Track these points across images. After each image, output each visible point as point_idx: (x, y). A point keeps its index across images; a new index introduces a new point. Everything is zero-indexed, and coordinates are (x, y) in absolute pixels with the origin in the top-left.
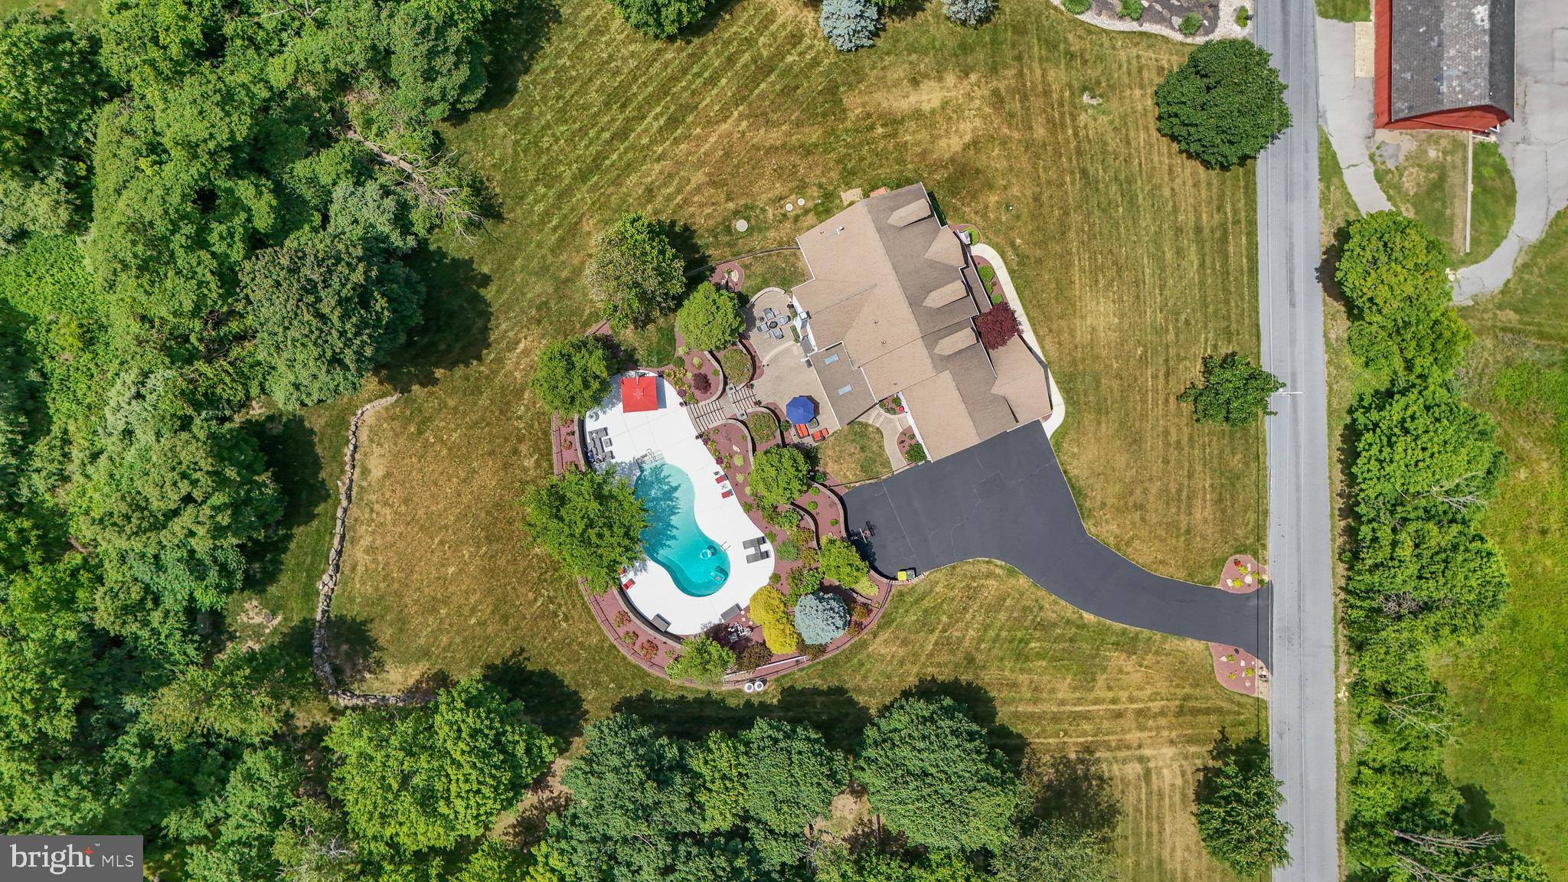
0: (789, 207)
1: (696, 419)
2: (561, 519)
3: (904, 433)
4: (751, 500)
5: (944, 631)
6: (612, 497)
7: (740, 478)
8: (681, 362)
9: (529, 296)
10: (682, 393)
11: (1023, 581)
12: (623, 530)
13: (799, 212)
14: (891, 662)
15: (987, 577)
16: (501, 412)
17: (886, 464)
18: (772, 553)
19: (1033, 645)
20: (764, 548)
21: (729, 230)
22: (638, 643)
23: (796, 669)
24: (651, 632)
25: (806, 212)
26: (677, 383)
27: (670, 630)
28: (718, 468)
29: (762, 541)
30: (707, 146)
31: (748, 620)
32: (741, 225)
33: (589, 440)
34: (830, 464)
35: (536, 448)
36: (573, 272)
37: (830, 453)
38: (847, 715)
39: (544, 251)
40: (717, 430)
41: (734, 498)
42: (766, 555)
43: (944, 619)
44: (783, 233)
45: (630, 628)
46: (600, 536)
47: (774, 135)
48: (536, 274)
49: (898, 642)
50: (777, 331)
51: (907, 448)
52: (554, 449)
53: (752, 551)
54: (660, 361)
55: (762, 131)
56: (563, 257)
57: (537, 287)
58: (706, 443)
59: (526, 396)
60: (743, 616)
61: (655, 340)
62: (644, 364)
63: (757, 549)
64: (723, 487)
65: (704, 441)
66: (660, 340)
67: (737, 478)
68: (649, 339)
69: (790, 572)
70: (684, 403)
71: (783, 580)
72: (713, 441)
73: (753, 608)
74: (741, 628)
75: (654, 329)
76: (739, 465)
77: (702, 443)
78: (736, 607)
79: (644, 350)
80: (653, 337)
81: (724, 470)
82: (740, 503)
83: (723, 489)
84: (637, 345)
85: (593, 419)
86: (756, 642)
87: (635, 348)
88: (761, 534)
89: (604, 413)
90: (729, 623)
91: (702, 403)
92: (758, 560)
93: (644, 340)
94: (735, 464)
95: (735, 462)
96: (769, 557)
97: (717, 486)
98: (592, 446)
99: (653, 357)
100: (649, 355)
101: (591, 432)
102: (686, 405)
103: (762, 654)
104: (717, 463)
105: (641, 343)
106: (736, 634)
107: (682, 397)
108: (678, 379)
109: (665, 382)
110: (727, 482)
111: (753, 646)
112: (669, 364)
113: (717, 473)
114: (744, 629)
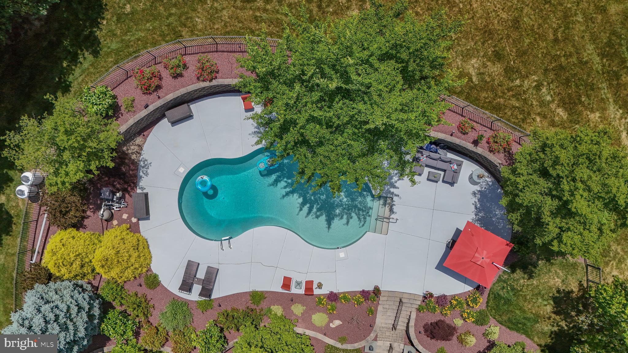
2: (384, 57)
4: (264, 305)
6: (372, 150)
7: (298, 309)
8: (481, 320)
10: (442, 300)
12: (313, 140)
16: (561, 68)
18: (184, 295)
20: (197, 288)
22: (166, 74)
23: (28, 245)
24: (170, 97)
26: (458, 302)
27: (165, 122)
28: (325, 291)
29: (206, 292)
31: (121, 222)
33: (450, 156)
35: (485, 85)
40: (373, 313)
41: (277, 288)
42: (186, 286)
45: (191, 72)
52: (471, 108)
53: (201, 274)
54: (497, 297)
58: (365, 294)
59: (561, 112)
60: (129, 218)
61: (527, 306)
62: (505, 276)
63: (199, 281)
64: (299, 284)
65: (368, 292)
66: (524, 312)
67: (300, 306)
68: (534, 300)
69: (151, 304)
70: (431, 295)
71: (144, 290)
72: (362, 302)
73: (132, 234)
74: (115, 208)
75: (542, 312)
76: (314, 317)
77: (366, 289)
78: (146, 215)
79: (523, 286)
80: (533, 306)
81: (319, 296)
82: (267, 292)
83: (297, 282)
84: (535, 282)
85: (475, 178)
86: (88, 217)
87: (531, 277)
88: (215, 295)
89: (474, 194)
90: (131, 196)
91: (414, 316)
92: (186, 272)
93: (536, 294)
94: (319, 312)
95: (321, 314)
96: (182, 288)
97: (304, 279)
98: (443, 157)
99: (508, 292)
100: (513, 289)
101: (460, 165)
102: (425, 297)
103: (64, 215)
104: (332, 293)
105: (534, 288)
106: (110, 198)
107: (438, 298)
108: (462, 306)
109: (468, 288)
110: (302, 291)
111: (84, 211)
112: (487, 306)
113: (320, 286)
114: (113, 211)
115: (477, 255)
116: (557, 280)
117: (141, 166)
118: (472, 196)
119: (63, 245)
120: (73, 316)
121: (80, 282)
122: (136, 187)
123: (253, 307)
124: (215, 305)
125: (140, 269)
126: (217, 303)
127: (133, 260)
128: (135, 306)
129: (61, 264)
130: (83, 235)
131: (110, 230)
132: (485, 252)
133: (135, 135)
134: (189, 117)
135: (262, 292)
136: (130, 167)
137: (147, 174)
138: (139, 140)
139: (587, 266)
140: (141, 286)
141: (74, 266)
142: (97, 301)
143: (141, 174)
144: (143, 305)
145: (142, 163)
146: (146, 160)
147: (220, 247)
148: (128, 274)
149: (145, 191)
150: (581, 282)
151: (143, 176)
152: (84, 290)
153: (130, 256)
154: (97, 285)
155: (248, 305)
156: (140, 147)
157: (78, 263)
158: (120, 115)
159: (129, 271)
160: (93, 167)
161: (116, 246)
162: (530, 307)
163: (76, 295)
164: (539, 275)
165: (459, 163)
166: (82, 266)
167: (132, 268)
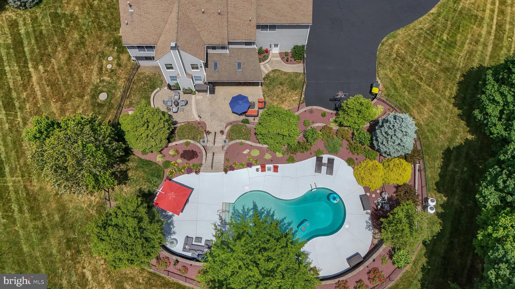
0: (109, 66)
1: (212, 168)
3: (282, 58)
4: (287, 157)
5: (421, 79)
7: (268, 156)
8: (167, 164)
9: (54, 251)
10: (189, 171)
11: (401, 32)
13: (116, 61)
14: (435, 114)
15: (392, 48)
17: (297, 75)
18: (331, 157)
19: (445, 38)
20: (325, 161)
21: (101, 105)
22: (366, 281)
23: (423, 173)
24: (360, 269)
25: (119, 58)
26: (180, 172)
27: (363, 255)
28: (254, 168)
29: (319, 160)
30: (39, 93)
31: (375, 192)
32: (103, 97)
34: (283, 106)
36: (59, 211)
37: (275, 103)
38: (467, 154)
39: (31, 225)
40: (226, 159)
41: (281, 166)
42: (331, 161)
43: (412, 77)
44: (123, 76)
45: (352, 284)
46: (269, 259)
47: (60, 55)
48: (42, 239)
49: (421, 105)
50: (181, 103)
51: (293, 59)
53: (324, 169)
54: (159, 177)
55: (53, 60)
56: (45, 213)
57: (52, 242)
58: (232, 169)
60: (371, 195)
61: (142, 174)
62: (154, 188)
63: (324, 165)
64: (269, 169)
65: (230, 170)
66: (143, 171)
67: (267, 158)
68: (138, 177)
69: (349, 150)
70: (196, 172)
71: (354, 157)
72: (233, 164)
73: (367, 186)
74: (380, 200)
75: (134, 172)
76: (259, 154)
77: (232, 171)
78: (361, 197)
79: (144, 184)
80: (139, 175)
81: (257, 165)
82: (286, 163)
83: (270, 170)
84: (138, 187)
85: (175, 242)
86: (395, 193)
87: (140, 189)
88: (315, 158)
89: (174, 233)
90: (373, 208)
91: (204, 161)
92: (332, 168)
93: (137, 181)
94: (256, 157)
95: (255, 156)
96: (333, 160)
97: (267, 172)
98: (194, 252)
99: (153, 180)
100: (150, 182)
101: (184, 249)
102: (199, 171)
103: (406, 192)
104: (250, 167)
105: (138, 184)
106: (384, 205)
107: (192, 172)
108: (178, 169)
109: (174, 179)
110: (267, 166)
111: (397, 195)
112: (164, 171)
113: (257, 170)
114: (381, 198)
115: (174, 197)
116: (126, 190)
117: (371, 226)
118: (176, 231)
119: (401, 174)
120: (385, 139)
121: (389, 157)
122: (371, 213)
123: (292, 155)
124: (313, 154)
125: (358, 168)
126: (312, 155)
127: (363, 171)
128: (356, 148)
129: (399, 165)
130: (393, 182)
131: (380, 186)
132: (170, 199)
133: (379, 244)
134: (349, 259)
135: (289, 163)
136: (376, 224)
137: (367, 222)
138: (376, 241)
139: (109, 200)
140: (356, 159)
141: (393, 165)
142: (376, 148)
143: (370, 222)
144: (352, 149)
145: (371, 228)
146: (369, 230)
147: (316, 184)
148: (364, 164)
149: (365, 211)
150: (113, 191)
151: (368, 221)
152: (385, 153)
153: (364, 174)
154: (381, 157)
155: (296, 156)
156: (374, 238)
157: (391, 166)
158: (388, 253)
159: (364, 166)
160: (391, 216)
161: (373, 178)
162: (141, 174)
163: (387, 150)
164: (136, 192)
165: (185, 249)
166: (389, 165)
167: (362, 168)
